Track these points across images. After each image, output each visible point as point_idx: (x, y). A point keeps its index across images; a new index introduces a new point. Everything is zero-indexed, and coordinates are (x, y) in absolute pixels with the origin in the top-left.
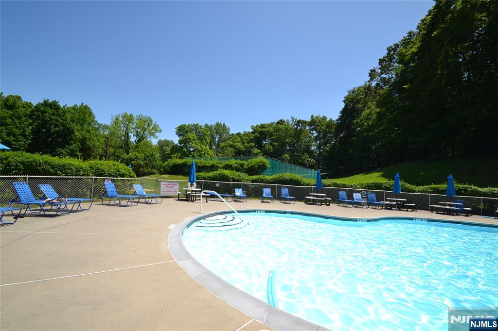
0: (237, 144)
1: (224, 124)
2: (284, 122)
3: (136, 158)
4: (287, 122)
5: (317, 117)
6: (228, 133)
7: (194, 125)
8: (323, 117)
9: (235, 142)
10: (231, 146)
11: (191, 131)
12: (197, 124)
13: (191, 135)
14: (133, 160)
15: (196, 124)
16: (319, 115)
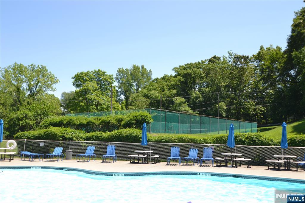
0: (153, 92)
1: (143, 67)
2: (219, 59)
3: (26, 116)
4: (224, 59)
5: (268, 49)
6: (149, 78)
7: (95, 72)
8: (277, 47)
9: (150, 90)
10: (146, 96)
11: (91, 79)
12: (99, 70)
13: (90, 85)
14: (22, 119)
15: (97, 70)
16: (271, 45)
